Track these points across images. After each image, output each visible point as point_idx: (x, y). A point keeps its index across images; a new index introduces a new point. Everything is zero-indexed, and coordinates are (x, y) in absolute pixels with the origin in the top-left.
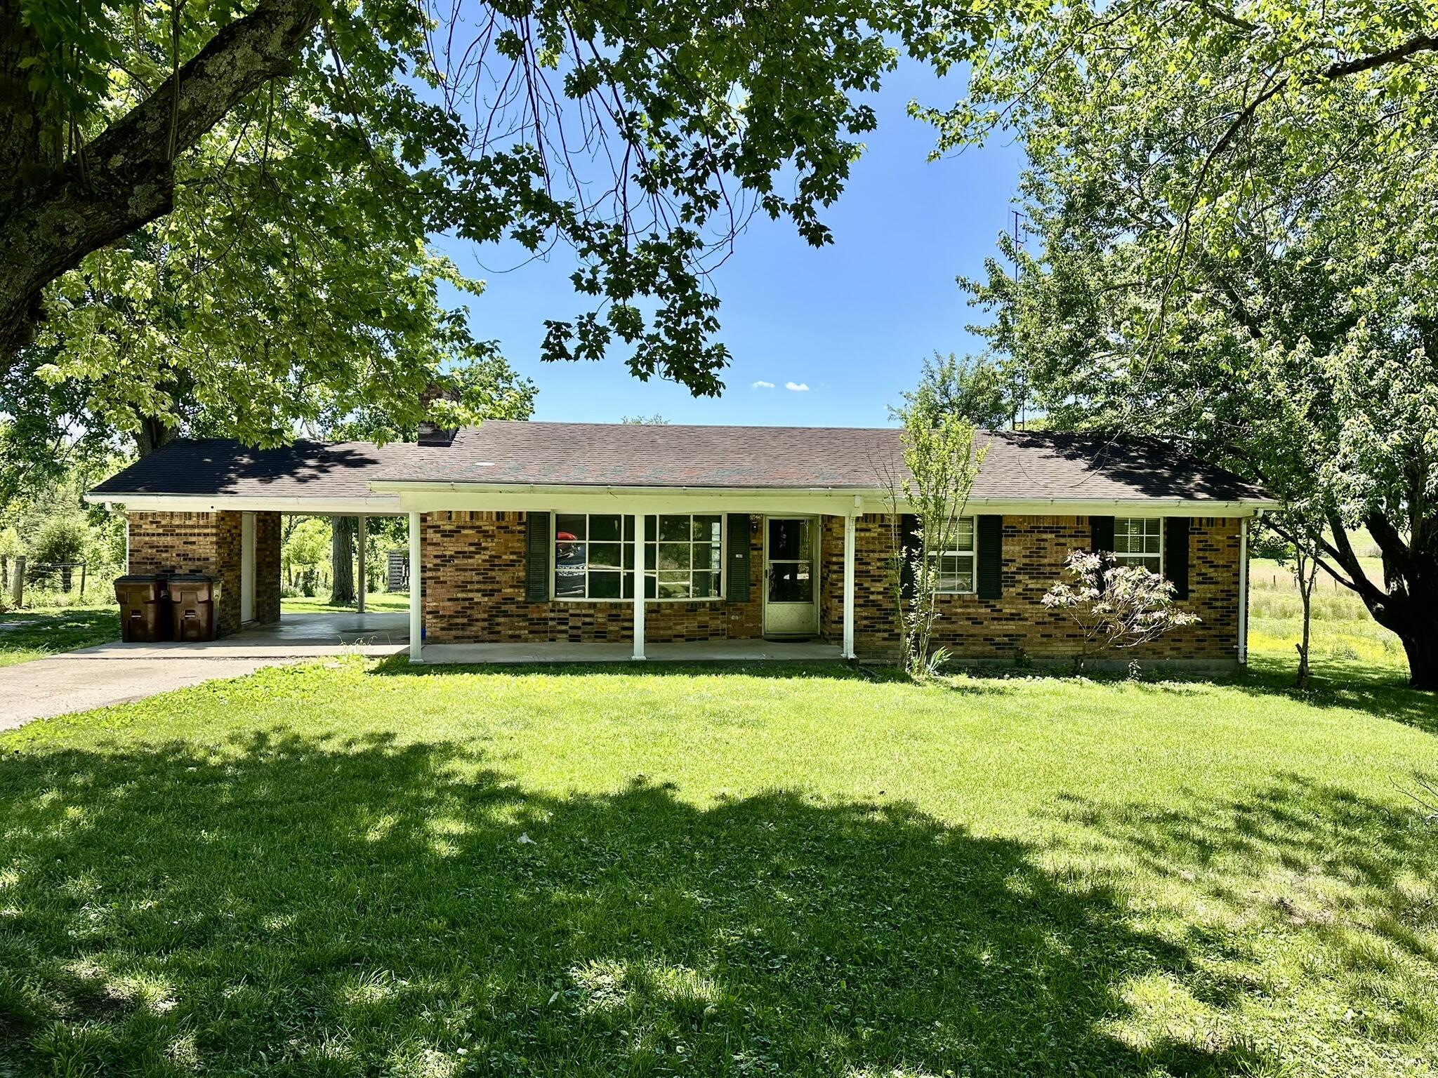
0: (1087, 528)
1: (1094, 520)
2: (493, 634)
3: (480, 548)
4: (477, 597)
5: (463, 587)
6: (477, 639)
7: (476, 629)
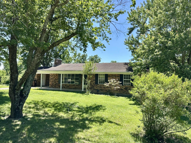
0: (119, 76)
1: (120, 75)
2: (55, 87)
3: (54, 78)
4: (54, 83)
5: (53, 82)
6: (54, 88)
7: (53, 86)
